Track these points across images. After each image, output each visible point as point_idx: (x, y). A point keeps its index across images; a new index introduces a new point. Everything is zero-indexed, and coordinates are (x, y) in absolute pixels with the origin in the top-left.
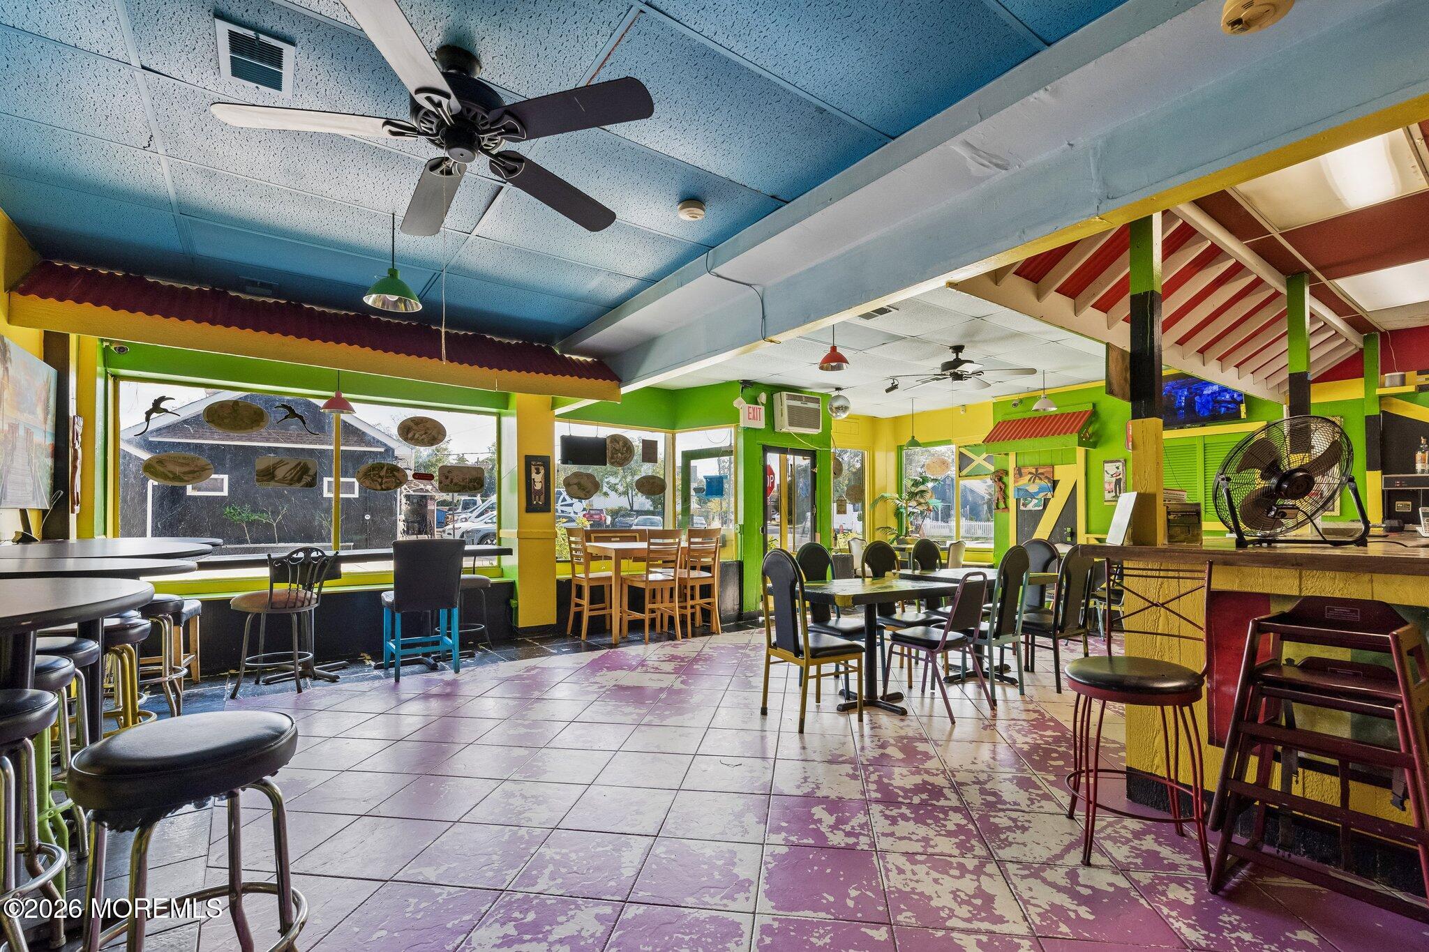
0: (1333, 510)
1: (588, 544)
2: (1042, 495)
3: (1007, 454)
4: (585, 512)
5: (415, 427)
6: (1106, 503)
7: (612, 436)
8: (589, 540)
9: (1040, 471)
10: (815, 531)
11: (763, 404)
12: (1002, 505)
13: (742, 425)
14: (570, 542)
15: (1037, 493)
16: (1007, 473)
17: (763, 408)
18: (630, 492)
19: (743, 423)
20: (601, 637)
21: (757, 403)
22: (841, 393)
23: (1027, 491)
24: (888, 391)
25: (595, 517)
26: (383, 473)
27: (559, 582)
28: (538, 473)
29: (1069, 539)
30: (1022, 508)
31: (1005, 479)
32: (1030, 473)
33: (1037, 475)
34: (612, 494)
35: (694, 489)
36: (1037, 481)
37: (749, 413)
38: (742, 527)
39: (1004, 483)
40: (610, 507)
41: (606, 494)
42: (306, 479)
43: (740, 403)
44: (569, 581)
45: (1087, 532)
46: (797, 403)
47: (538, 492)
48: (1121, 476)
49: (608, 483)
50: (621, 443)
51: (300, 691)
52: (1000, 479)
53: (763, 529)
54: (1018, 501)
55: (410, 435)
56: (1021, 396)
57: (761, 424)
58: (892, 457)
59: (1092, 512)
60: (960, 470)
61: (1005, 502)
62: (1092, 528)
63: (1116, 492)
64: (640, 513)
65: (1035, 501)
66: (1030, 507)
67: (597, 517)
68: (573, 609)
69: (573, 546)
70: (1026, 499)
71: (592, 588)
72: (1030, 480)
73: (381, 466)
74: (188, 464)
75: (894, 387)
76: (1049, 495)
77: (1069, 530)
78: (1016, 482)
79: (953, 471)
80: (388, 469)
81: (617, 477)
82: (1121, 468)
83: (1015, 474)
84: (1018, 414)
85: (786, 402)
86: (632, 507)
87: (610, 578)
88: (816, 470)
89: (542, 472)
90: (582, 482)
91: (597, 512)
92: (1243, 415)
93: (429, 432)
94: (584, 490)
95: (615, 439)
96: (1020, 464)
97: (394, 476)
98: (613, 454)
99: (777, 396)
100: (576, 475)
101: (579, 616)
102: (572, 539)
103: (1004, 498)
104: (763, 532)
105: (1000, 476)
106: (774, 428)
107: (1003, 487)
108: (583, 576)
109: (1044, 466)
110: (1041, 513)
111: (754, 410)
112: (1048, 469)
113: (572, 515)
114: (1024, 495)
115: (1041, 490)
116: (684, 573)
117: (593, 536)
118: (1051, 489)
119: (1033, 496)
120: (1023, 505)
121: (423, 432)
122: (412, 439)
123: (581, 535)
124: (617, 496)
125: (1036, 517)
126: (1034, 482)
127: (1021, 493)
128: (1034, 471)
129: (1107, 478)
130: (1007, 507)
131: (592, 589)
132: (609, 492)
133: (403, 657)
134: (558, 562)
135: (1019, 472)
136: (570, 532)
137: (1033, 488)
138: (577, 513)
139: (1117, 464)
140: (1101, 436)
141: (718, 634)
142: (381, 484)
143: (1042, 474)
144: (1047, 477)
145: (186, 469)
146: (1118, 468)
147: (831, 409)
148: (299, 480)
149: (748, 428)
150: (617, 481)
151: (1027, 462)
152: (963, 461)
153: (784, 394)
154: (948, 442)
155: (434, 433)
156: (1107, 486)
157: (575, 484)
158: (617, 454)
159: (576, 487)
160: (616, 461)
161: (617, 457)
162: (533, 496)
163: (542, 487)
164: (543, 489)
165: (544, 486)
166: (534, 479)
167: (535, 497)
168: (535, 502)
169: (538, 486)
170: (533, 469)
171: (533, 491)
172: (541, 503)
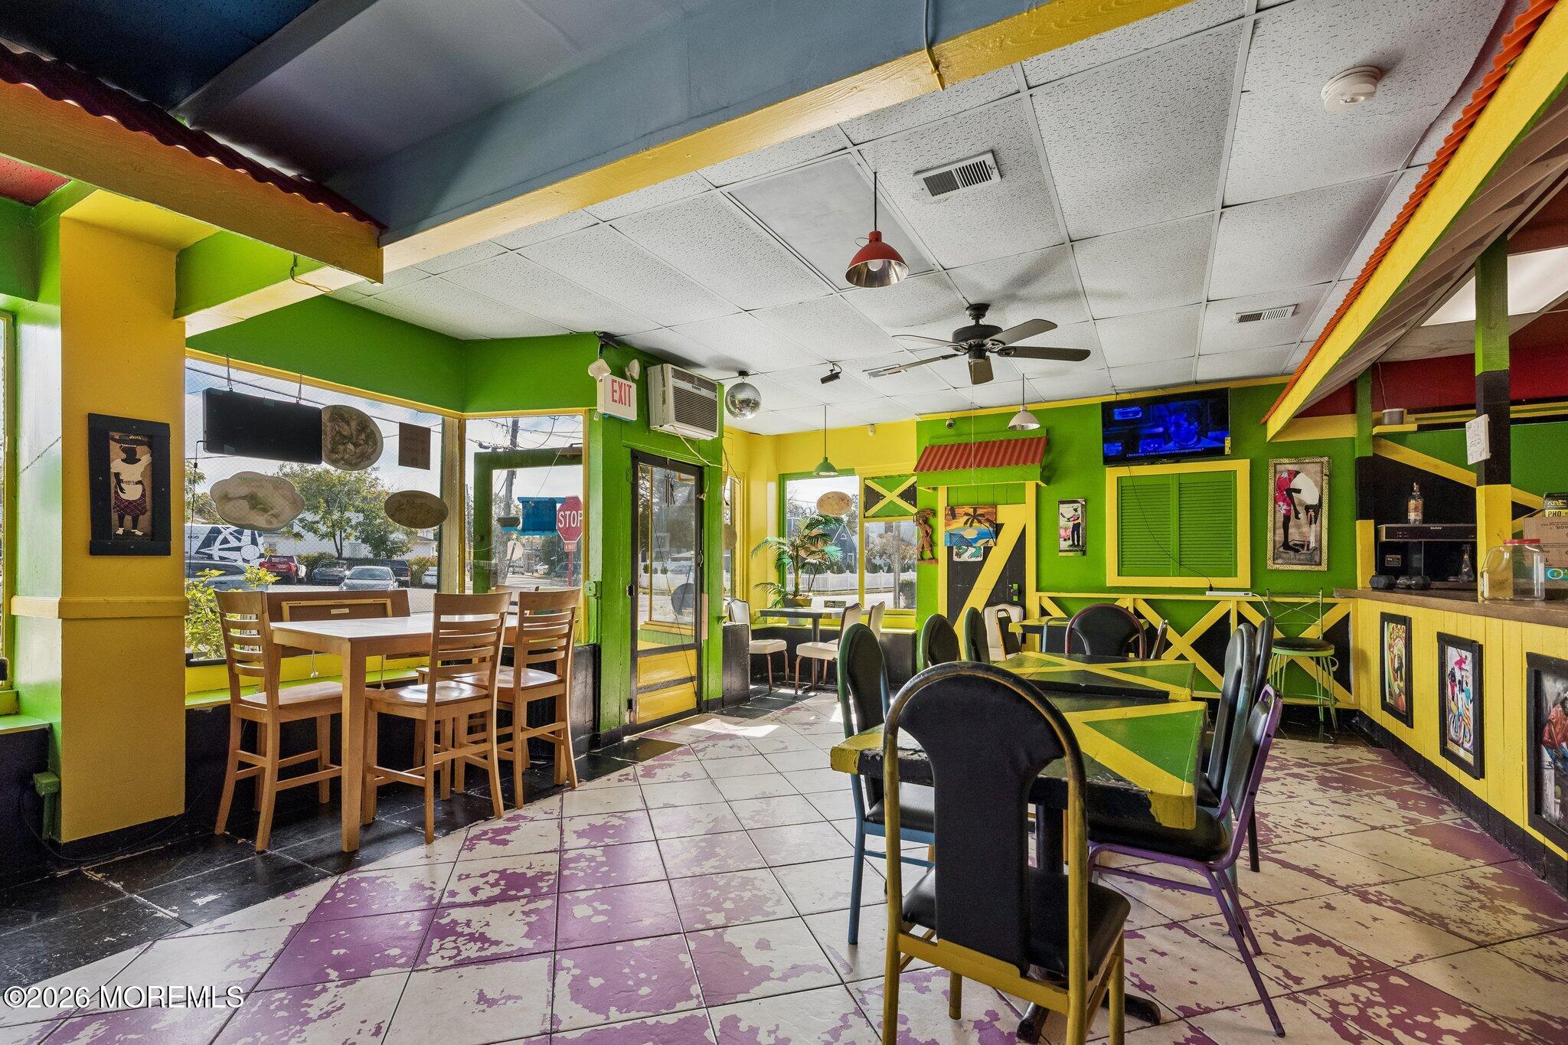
0: (1320, 564)
1: (274, 625)
2: (981, 542)
3: (935, 489)
4: (263, 560)
6: (1061, 554)
7: (335, 407)
8: (277, 616)
9: (979, 512)
10: (702, 591)
11: (633, 380)
12: (928, 555)
13: (601, 410)
14: (226, 627)
15: (976, 540)
16: (934, 513)
17: (634, 386)
18: (338, 533)
19: (604, 404)
20: (310, 832)
21: (623, 376)
22: (747, 380)
23: (962, 537)
24: (824, 380)
25: (280, 566)
27: (194, 717)
28: (131, 459)
29: (1015, 599)
30: (955, 559)
31: (932, 521)
32: (967, 514)
33: (975, 517)
34: (309, 536)
35: (499, 520)
36: (976, 524)
37: (614, 391)
38: (599, 586)
39: (931, 527)
40: (304, 554)
41: (298, 536)
43: (600, 370)
44: (222, 712)
45: (1038, 590)
46: (687, 386)
47: (134, 509)
48: (1080, 521)
49: (302, 520)
50: (354, 424)
52: (926, 521)
53: (631, 588)
54: (950, 549)
56: (955, 415)
57: (630, 413)
58: (772, 487)
59: (1044, 566)
60: (867, 507)
61: (932, 551)
62: (1044, 583)
63: (1073, 540)
64: (352, 562)
65: (972, 550)
66: (965, 557)
67: (284, 566)
68: (233, 775)
69: (235, 633)
70: (959, 548)
71: (284, 727)
72: (966, 523)
75: (834, 376)
76: (991, 543)
77: (1015, 586)
78: (947, 525)
79: (856, 508)
81: (316, 513)
82: (1079, 510)
83: (946, 515)
84: (950, 438)
85: (672, 382)
86: (340, 554)
87: (337, 700)
88: (704, 497)
89: (145, 459)
90: (261, 494)
91: (282, 560)
92: (1227, 451)
94: (266, 511)
95: (340, 414)
96: (953, 501)
98: (335, 443)
99: (654, 371)
100: (244, 478)
101: (249, 789)
102: (236, 617)
103: (931, 546)
104: (631, 593)
105: (925, 519)
106: (648, 423)
107: (929, 531)
108: (261, 698)
109: (984, 505)
110: (981, 564)
111: (620, 387)
112: (990, 510)
113: (240, 563)
114: (957, 542)
115: (981, 536)
116: (505, 678)
117: (285, 606)
118: (994, 535)
119: (969, 543)
120: (957, 555)
123: (258, 608)
124: (316, 539)
125: (974, 569)
126: (971, 526)
127: (955, 539)
128: (971, 511)
129: (1063, 522)
130: (934, 559)
131: (286, 729)
132: (303, 532)
134: (190, 664)
135: (952, 513)
136: (226, 602)
137: (970, 534)
138: (248, 561)
139: (1075, 505)
140: (1055, 470)
141: (573, 788)
143: (982, 515)
144: (988, 520)
146: (1076, 510)
147: (733, 403)
149: (611, 417)
150: (317, 518)
151: (961, 500)
152: (871, 497)
153: (669, 368)
154: (849, 472)
156: (1062, 532)
157: (244, 498)
158: (344, 444)
159: (245, 504)
160: (342, 459)
161: (345, 450)
162: (115, 516)
163: (143, 495)
164: (148, 500)
165: (148, 493)
166: (117, 475)
167: (121, 519)
168: (120, 531)
169: (132, 493)
170: (115, 449)
171: (113, 502)
172: (138, 533)
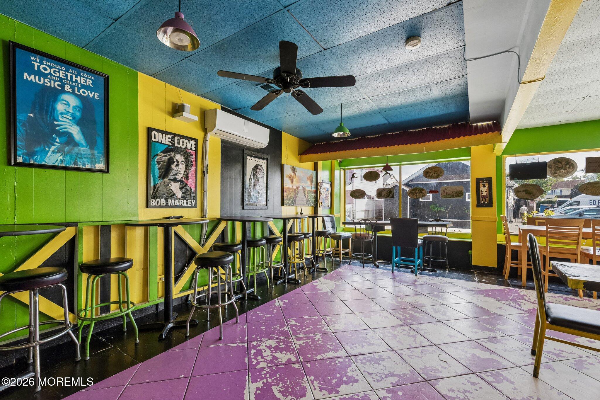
5: (430, 171)
7: (555, 159)
20: (515, 280)
26: (417, 192)
28: (484, 186)
42: (391, 195)
47: (485, 197)
50: (563, 163)
51: (364, 267)
55: (428, 175)
73: (416, 189)
74: (360, 192)
80: (419, 190)
89: (487, 185)
90: (529, 189)
93: (436, 172)
94: (530, 194)
95: (557, 160)
97: (422, 192)
98: (553, 170)
100: (523, 186)
117: (537, 221)
121: (434, 173)
122: (429, 176)
133: (401, 264)
142: (416, 196)
145: (359, 194)
148: (389, 196)
155: (439, 173)
157: (523, 191)
158: (559, 170)
159: (524, 193)
160: (559, 175)
161: (560, 172)
162: (481, 199)
163: (487, 194)
164: (488, 195)
165: (488, 193)
166: (481, 190)
167: (482, 199)
168: (482, 202)
169: (484, 194)
170: (481, 185)
171: (481, 196)
172: (486, 202)
